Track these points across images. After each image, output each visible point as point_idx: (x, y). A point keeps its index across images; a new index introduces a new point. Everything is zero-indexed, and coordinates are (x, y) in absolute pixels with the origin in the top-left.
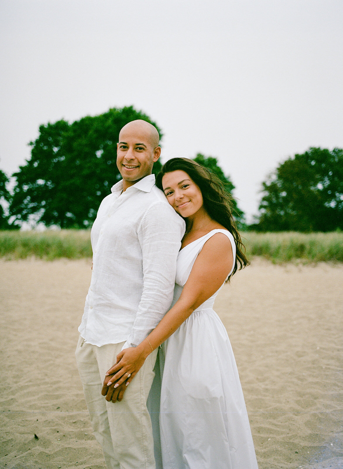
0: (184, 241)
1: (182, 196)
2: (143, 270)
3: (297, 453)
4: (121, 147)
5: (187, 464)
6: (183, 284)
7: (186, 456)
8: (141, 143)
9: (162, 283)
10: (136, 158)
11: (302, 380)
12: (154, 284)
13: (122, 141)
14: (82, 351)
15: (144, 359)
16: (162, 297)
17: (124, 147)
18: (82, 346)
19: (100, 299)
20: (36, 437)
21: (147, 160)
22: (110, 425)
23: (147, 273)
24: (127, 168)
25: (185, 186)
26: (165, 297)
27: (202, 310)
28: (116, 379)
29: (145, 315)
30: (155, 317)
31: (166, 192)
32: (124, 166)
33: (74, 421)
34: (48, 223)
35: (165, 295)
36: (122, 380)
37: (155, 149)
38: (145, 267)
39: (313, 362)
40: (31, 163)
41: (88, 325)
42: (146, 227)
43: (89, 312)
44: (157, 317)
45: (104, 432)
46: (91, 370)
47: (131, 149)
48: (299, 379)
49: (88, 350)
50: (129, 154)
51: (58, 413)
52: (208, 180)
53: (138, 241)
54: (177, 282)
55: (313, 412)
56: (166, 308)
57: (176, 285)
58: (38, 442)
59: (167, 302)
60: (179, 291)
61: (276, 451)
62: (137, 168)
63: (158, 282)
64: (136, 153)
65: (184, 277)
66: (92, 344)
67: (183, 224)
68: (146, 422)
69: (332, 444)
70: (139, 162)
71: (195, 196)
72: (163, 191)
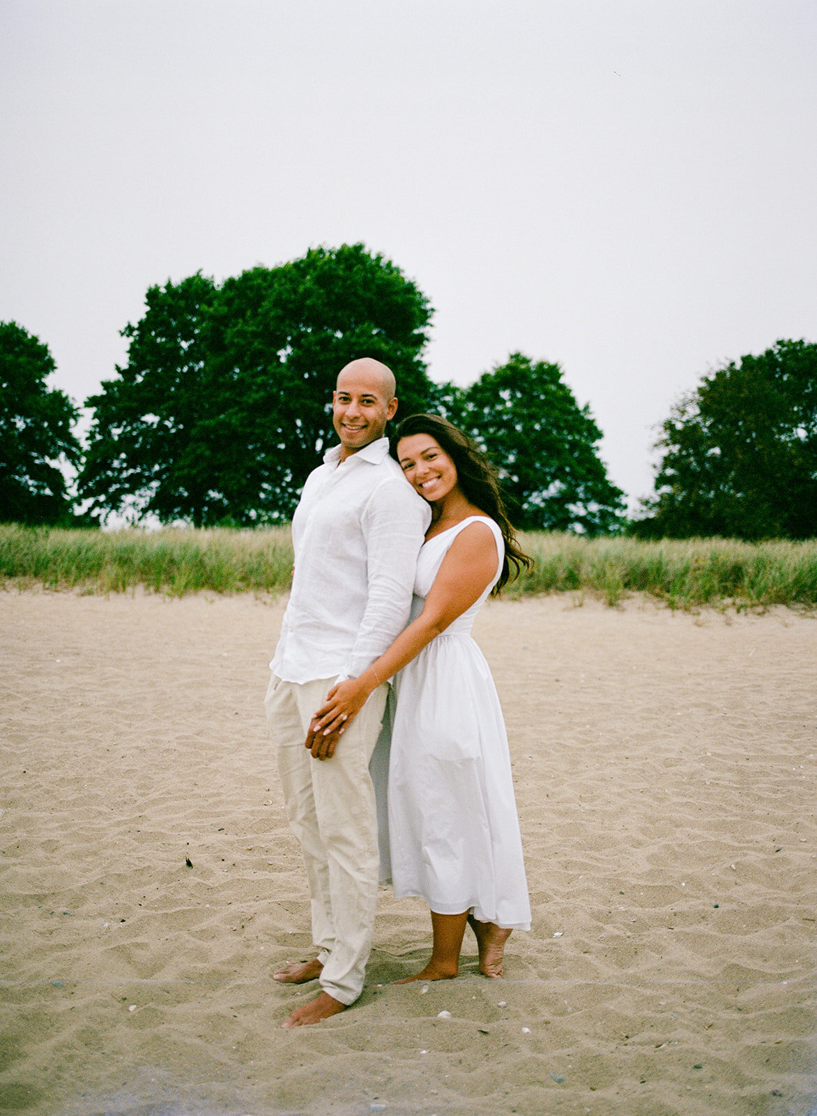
0: (429, 534)
1: (427, 471)
2: (369, 575)
3: (623, 894)
4: (340, 399)
5: (430, 864)
6: (424, 593)
7: (428, 850)
8: (370, 393)
9: (393, 591)
10: (362, 415)
11: (661, 800)
12: (384, 593)
13: (343, 391)
14: (275, 696)
15: (367, 696)
16: (396, 612)
17: (345, 399)
18: (275, 689)
19: (304, 616)
20: (189, 864)
21: (377, 417)
22: (317, 804)
23: (375, 579)
24: (349, 429)
25: (432, 456)
26: (399, 612)
27: (453, 633)
28: (327, 722)
29: (370, 636)
30: (383, 639)
31: (404, 464)
32: (345, 425)
33: (249, 848)
34: (165, 516)
35: (399, 609)
36: (335, 724)
37: (389, 401)
38: (371, 571)
39: (692, 775)
40: (128, 374)
41: (287, 655)
42: (374, 514)
43: (287, 637)
44: (387, 640)
45: (305, 818)
46: (286, 725)
47: (354, 402)
48: (657, 799)
49: (286, 692)
50: (352, 409)
51: (221, 836)
52: (464, 448)
53: (362, 533)
54: (416, 592)
55: (665, 843)
56: (400, 628)
57: (415, 595)
58: (191, 871)
59: (402, 618)
60: (420, 605)
61: (588, 890)
62: (364, 430)
63: (388, 591)
64: (362, 407)
65: (426, 583)
66: (292, 681)
67: (428, 511)
68: (366, 792)
69: (684, 884)
70: (366, 421)
71: (447, 469)
72: (400, 463)
